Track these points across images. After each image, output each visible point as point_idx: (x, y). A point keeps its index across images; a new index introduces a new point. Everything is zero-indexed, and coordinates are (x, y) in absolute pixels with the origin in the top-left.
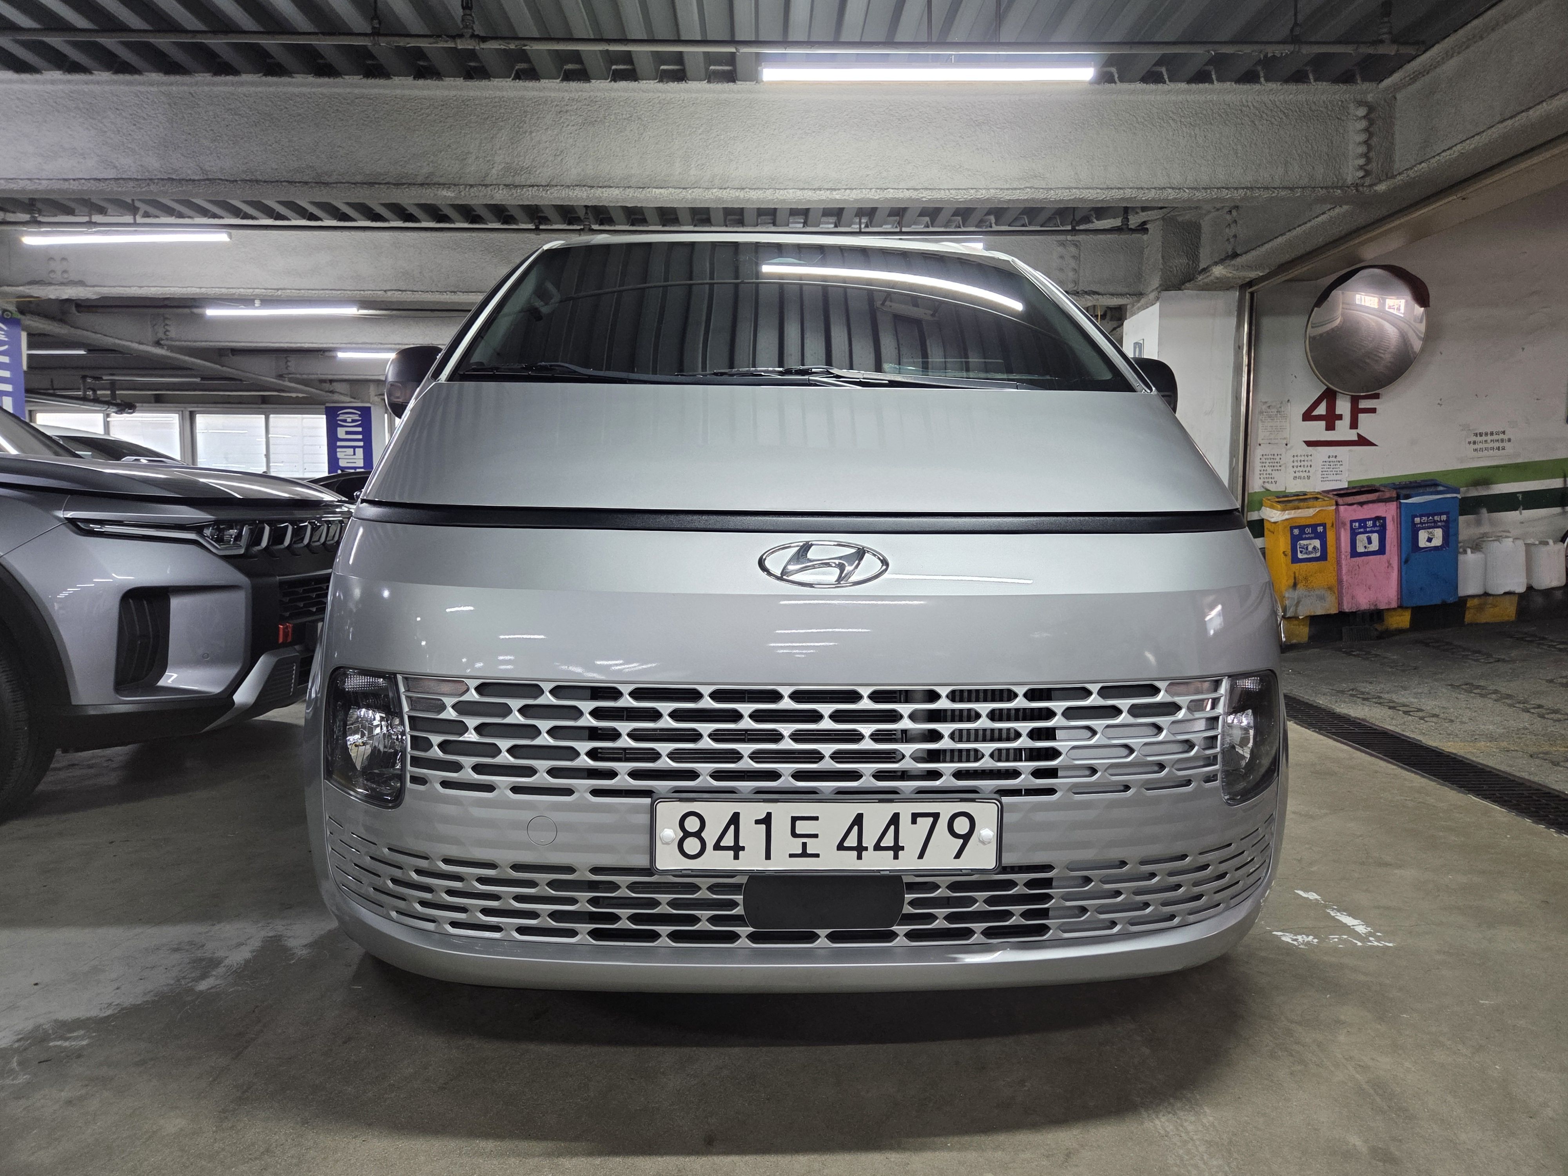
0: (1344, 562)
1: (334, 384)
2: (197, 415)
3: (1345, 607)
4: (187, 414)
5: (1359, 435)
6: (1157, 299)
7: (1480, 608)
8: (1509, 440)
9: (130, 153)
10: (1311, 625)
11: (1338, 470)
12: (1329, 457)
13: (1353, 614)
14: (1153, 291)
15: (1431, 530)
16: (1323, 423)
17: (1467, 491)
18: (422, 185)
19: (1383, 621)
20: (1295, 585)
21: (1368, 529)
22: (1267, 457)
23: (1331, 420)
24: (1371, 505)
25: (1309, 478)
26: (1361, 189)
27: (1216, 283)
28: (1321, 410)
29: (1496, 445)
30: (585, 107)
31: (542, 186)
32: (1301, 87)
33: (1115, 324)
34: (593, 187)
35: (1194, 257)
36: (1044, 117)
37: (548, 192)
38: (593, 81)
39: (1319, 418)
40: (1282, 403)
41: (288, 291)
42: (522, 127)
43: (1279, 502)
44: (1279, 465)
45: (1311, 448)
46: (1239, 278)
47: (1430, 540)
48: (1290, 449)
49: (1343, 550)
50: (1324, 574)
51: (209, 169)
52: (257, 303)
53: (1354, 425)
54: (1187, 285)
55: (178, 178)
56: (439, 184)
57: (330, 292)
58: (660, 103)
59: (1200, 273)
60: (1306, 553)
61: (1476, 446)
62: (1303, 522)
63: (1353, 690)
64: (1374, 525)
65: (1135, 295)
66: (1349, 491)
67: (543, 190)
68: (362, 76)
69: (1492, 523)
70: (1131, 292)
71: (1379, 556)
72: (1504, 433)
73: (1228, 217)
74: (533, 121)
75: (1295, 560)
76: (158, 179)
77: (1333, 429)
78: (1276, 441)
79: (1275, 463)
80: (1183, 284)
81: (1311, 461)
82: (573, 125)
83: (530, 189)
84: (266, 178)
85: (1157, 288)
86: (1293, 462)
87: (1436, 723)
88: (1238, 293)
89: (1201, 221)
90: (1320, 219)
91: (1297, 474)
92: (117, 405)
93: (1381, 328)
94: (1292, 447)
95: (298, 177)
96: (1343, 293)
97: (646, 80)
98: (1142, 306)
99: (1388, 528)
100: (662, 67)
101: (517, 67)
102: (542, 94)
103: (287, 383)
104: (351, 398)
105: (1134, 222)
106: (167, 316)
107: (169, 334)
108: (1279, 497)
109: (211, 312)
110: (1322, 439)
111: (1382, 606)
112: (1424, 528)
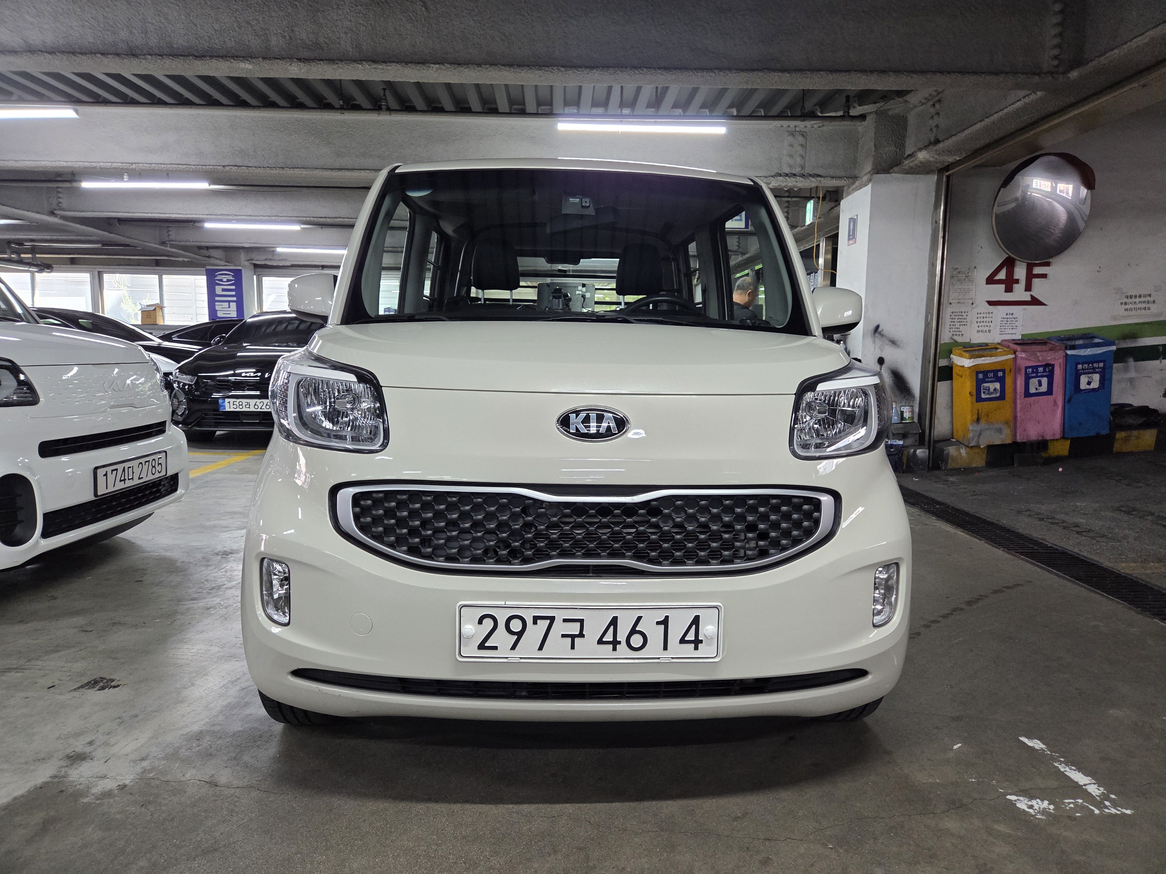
0: (1018, 401)
1: (211, 250)
2: (104, 275)
3: (1018, 438)
4: (96, 273)
5: (1032, 296)
6: (870, 180)
7: (1127, 440)
8: (1154, 302)
10: (989, 452)
11: (1014, 325)
12: (1007, 314)
14: (866, 174)
16: (1003, 286)
17: (1121, 344)
18: (223, 57)
19: (1048, 449)
20: (978, 420)
21: (1039, 374)
22: (956, 314)
23: (1009, 284)
25: (990, 331)
26: (1055, 75)
27: (919, 167)
28: (1002, 275)
29: (1144, 305)
33: (832, 204)
35: (900, 144)
39: (1000, 282)
40: (969, 269)
43: (966, 351)
44: (965, 321)
45: (991, 307)
48: (975, 307)
49: (1018, 391)
52: (126, 177)
53: (1028, 288)
54: (895, 169)
56: (238, 57)
59: (907, 158)
60: (988, 394)
61: (1127, 307)
62: (987, 368)
63: (1028, 510)
65: (852, 178)
66: (1025, 341)
69: (1137, 370)
70: (848, 175)
72: (1149, 295)
73: (932, 110)
75: (979, 399)
77: (1011, 291)
80: (892, 168)
81: (992, 317)
85: (870, 172)
87: (1106, 544)
88: (936, 177)
89: (908, 115)
90: (1015, 106)
91: (980, 329)
92: (37, 266)
93: (1053, 208)
94: (977, 305)
96: (1022, 178)
98: (857, 187)
99: (1055, 373)
103: (168, 249)
104: (226, 262)
105: (853, 112)
106: (59, 190)
107: (60, 205)
108: (964, 347)
109: (86, 185)
110: (1001, 300)
111: (1048, 438)
112: (1085, 374)
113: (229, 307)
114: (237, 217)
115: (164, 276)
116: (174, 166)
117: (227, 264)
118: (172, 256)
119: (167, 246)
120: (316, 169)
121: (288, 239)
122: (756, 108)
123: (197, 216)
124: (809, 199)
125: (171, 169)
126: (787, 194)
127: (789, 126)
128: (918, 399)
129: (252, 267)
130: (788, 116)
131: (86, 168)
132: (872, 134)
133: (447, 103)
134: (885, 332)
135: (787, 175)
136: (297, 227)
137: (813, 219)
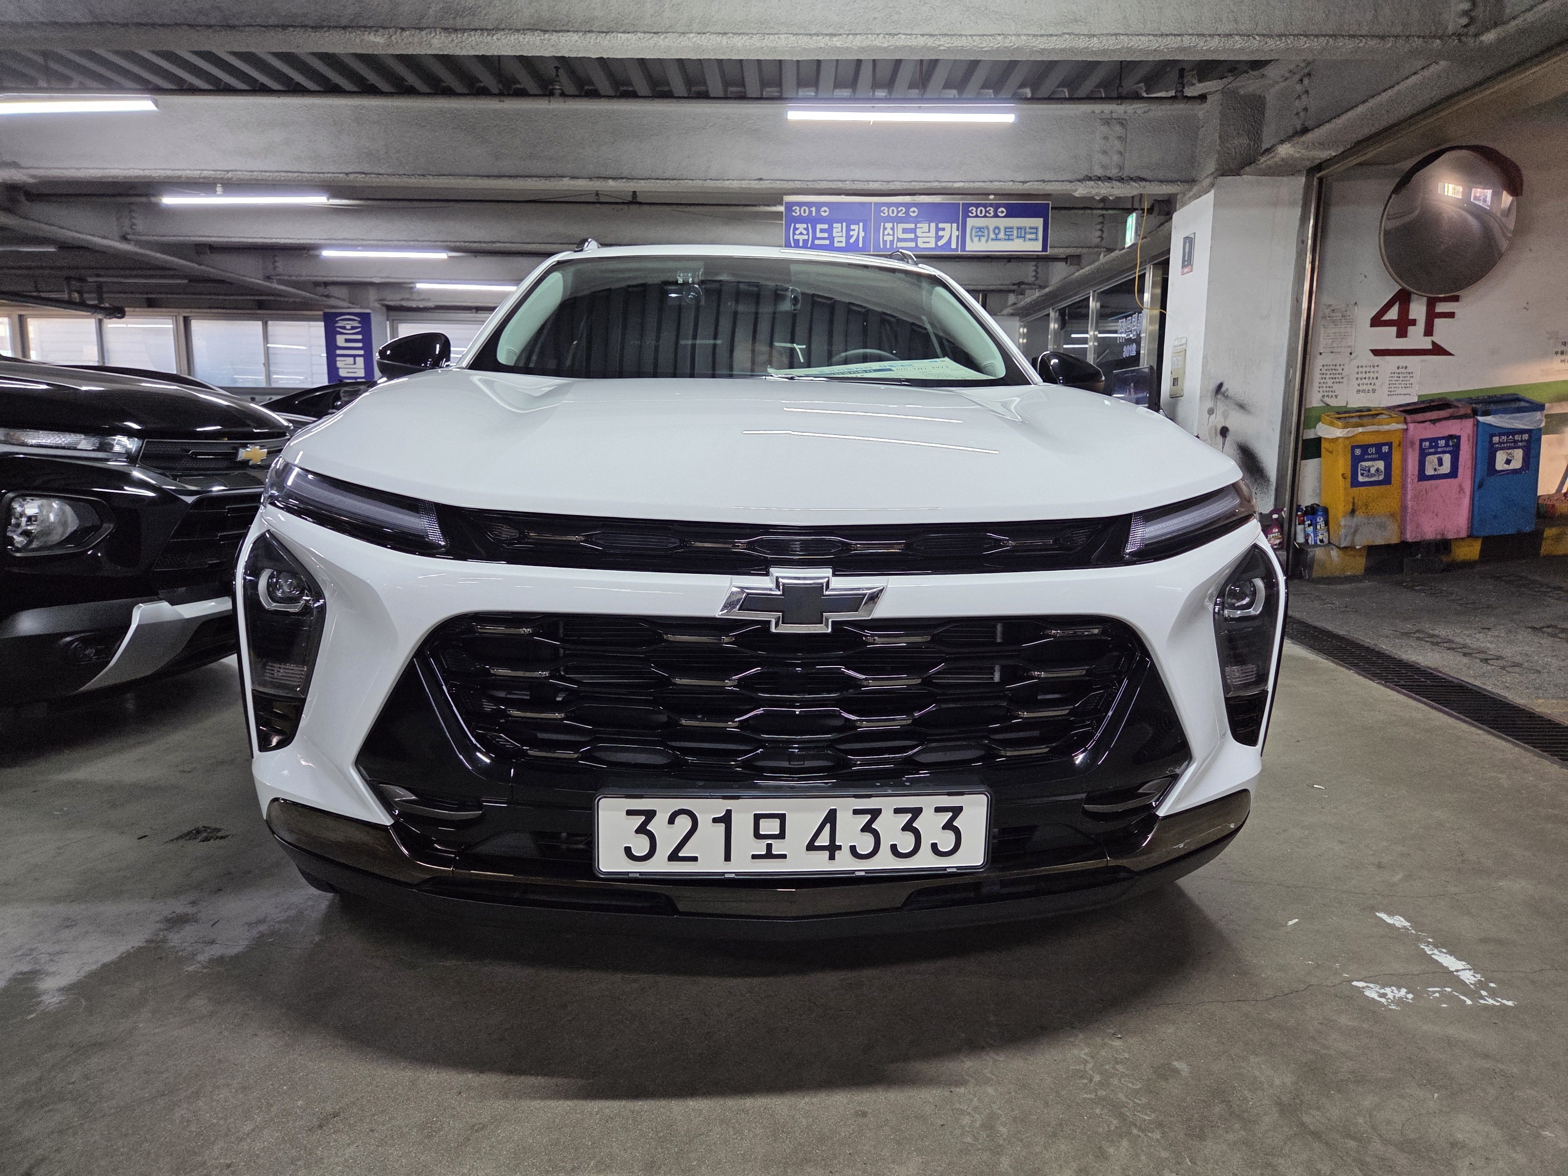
0: (1409, 486)
1: (330, 287)
3: (1408, 537)
4: (181, 319)
5: (1434, 343)
6: (1212, 185)
7: (1559, 539)
10: (1368, 555)
11: (1408, 382)
12: (1398, 368)
13: (1417, 545)
14: (1208, 176)
15: (1510, 451)
16: (1394, 330)
17: (1554, 408)
18: (347, 27)
19: (1450, 551)
20: (1353, 512)
21: (1439, 450)
22: (1328, 367)
23: (1403, 326)
24: (1444, 422)
25: (1374, 391)
26: (1464, 38)
27: (1281, 166)
28: (1393, 314)
33: (1162, 218)
35: (1256, 135)
39: (1389, 323)
40: (1348, 305)
43: (1339, 418)
44: (1340, 376)
45: (1378, 358)
46: (1308, 159)
47: (1508, 462)
48: (1354, 359)
49: (1410, 472)
50: (1388, 499)
52: (219, 189)
53: (1429, 331)
54: (1247, 168)
56: (366, 28)
59: (1264, 153)
60: (1368, 476)
61: (1563, 357)
62: (1367, 441)
63: (1418, 631)
64: (1447, 445)
65: (1187, 182)
66: (1420, 406)
70: (1182, 179)
71: (1449, 480)
73: (1299, 87)
75: (1355, 483)
77: (1406, 336)
78: (1339, 350)
79: (1336, 375)
80: (1242, 168)
81: (1378, 372)
83: (473, 34)
85: (1212, 174)
86: (1358, 373)
87: (1520, 674)
88: (1304, 179)
89: (1267, 94)
90: (1412, 79)
91: (1361, 388)
92: (105, 309)
93: (1464, 221)
94: (1357, 356)
96: (1426, 177)
98: (1195, 194)
99: (1462, 447)
103: (275, 285)
104: (350, 303)
105: (1189, 92)
106: (133, 207)
107: (134, 227)
108: (1338, 413)
109: (169, 200)
110: (1391, 348)
111: (1450, 536)
112: (1502, 449)
113: (355, 363)
114: (364, 243)
115: (270, 323)
116: (283, 174)
117: (351, 305)
118: (280, 295)
119: (271, 283)
120: (468, 176)
121: (431, 271)
122: (1058, 87)
123: (312, 242)
124: (1130, 211)
125: (278, 178)
126: (1101, 205)
127: (1102, 112)
128: (1274, 484)
129: (384, 309)
130: (1101, 98)
131: (168, 177)
132: (1216, 122)
133: (640, 85)
134: (1230, 393)
135: (1099, 179)
136: (443, 256)
137: (1136, 238)
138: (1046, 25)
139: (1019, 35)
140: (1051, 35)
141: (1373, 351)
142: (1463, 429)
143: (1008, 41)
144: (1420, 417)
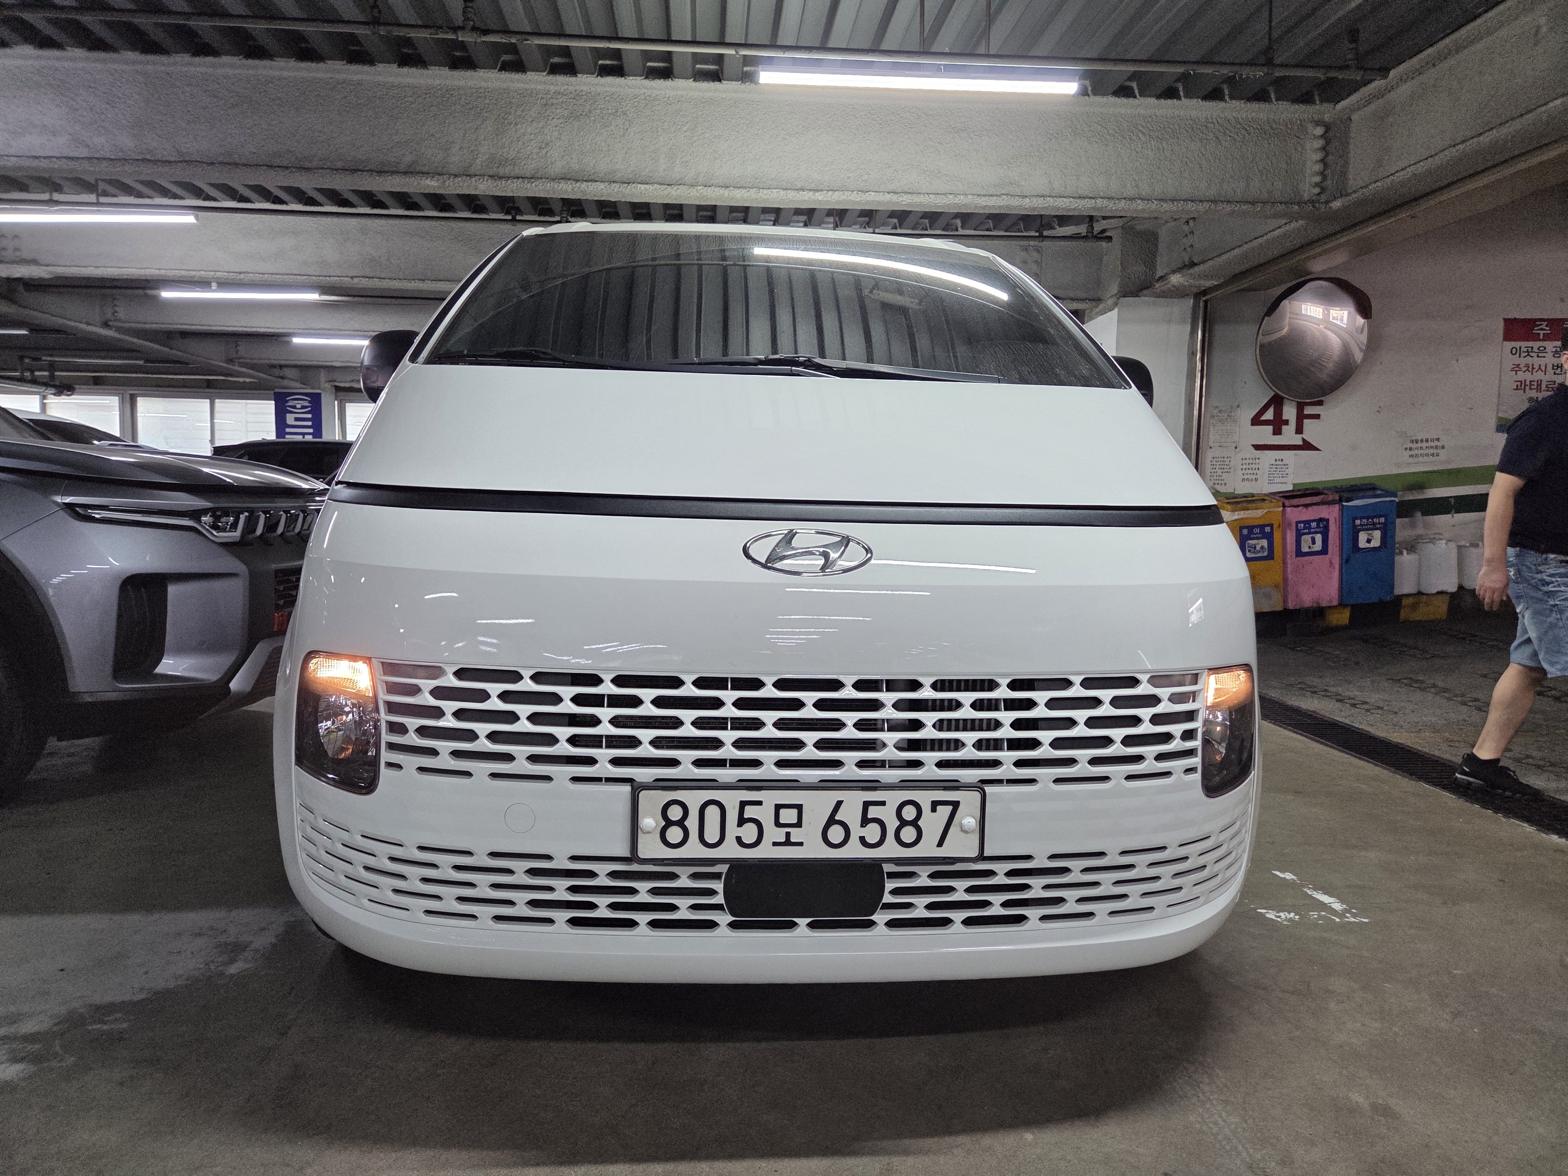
0: (1289, 561)
1: (285, 369)
2: (138, 398)
3: (1290, 605)
4: (128, 397)
5: (1304, 440)
6: (1116, 304)
7: (1414, 607)
8: (1443, 447)
9: (103, 132)
11: (1284, 473)
12: (1276, 461)
13: (1297, 612)
14: (1112, 296)
15: (1370, 532)
16: (1270, 428)
17: (1402, 496)
18: (406, 173)
21: (1312, 530)
22: (1218, 460)
23: (1278, 424)
24: (1315, 507)
26: (1317, 205)
27: (1173, 291)
28: (1269, 415)
29: (1431, 451)
30: (571, 100)
31: (527, 178)
32: (1263, 106)
34: (578, 181)
35: (1151, 264)
36: (1020, 126)
37: (533, 185)
38: (580, 75)
39: (1267, 423)
40: (1232, 407)
41: (251, 275)
42: (506, 119)
43: (1228, 503)
44: (1228, 467)
45: (1258, 452)
46: (1195, 287)
47: (1369, 541)
48: (1239, 452)
49: (1289, 550)
50: (1271, 572)
51: (185, 151)
52: (214, 285)
53: (1299, 430)
54: (1145, 292)
55: (153, 159)
56: (423, 173)
57: (295, 277)
58: (645, 99)
59: (1158, 280)
60: (1254, 553)
61: (1411, 453)
62: (1251, 523)
64: (1318, 527)
66: (1295, 493)
67: (528, 182)
68: (345, 62)
69: (1426, 526)
70: (1090, 297)
71: (1321, 556)
72: (1438, 439)
73: (1186, 228)
74: (518, 113)
76: (132, 159)
77: (1280, 433)
78: (1226, 444)
79: (1224, 465)
80: (1142, 290)
81: (1259, 464)
82: (559, 118)
83: (515, 180)
84: (244, 161)
85: (1116, 295)
86: (1242, 465)
87: (1381, 715)
88: (1192, 301)
89: (1159, 231)
90: (1276, 232)
91: (1246, 477)
92: (54, 386)
93: (1325, 338)
94: (1241, 450)
95: (277, 162)
96: (1290, 303)
97: (633, 76)
98: (1100, 311)
99: (1330, 529)
100: (649, 64)
101: (502, 59)
102: (527, 86)
104: (301, 383)
107: (118, 315)
109: (167, 294)
110: (1269, 443)
111: (1324, 604)
112: (1364, 530)
115: (217, 401)
117: (302, 386)
129: (333, 389)
132: (1118, 256)
138: (987, 186)
139: (966, 195)
140: (992, 196)
141: (1253, 446)
142: (1331, 513)
143: (956, 198)
144: (1296, 501)
